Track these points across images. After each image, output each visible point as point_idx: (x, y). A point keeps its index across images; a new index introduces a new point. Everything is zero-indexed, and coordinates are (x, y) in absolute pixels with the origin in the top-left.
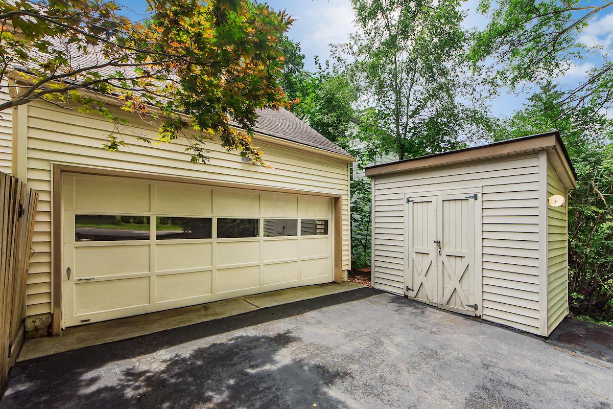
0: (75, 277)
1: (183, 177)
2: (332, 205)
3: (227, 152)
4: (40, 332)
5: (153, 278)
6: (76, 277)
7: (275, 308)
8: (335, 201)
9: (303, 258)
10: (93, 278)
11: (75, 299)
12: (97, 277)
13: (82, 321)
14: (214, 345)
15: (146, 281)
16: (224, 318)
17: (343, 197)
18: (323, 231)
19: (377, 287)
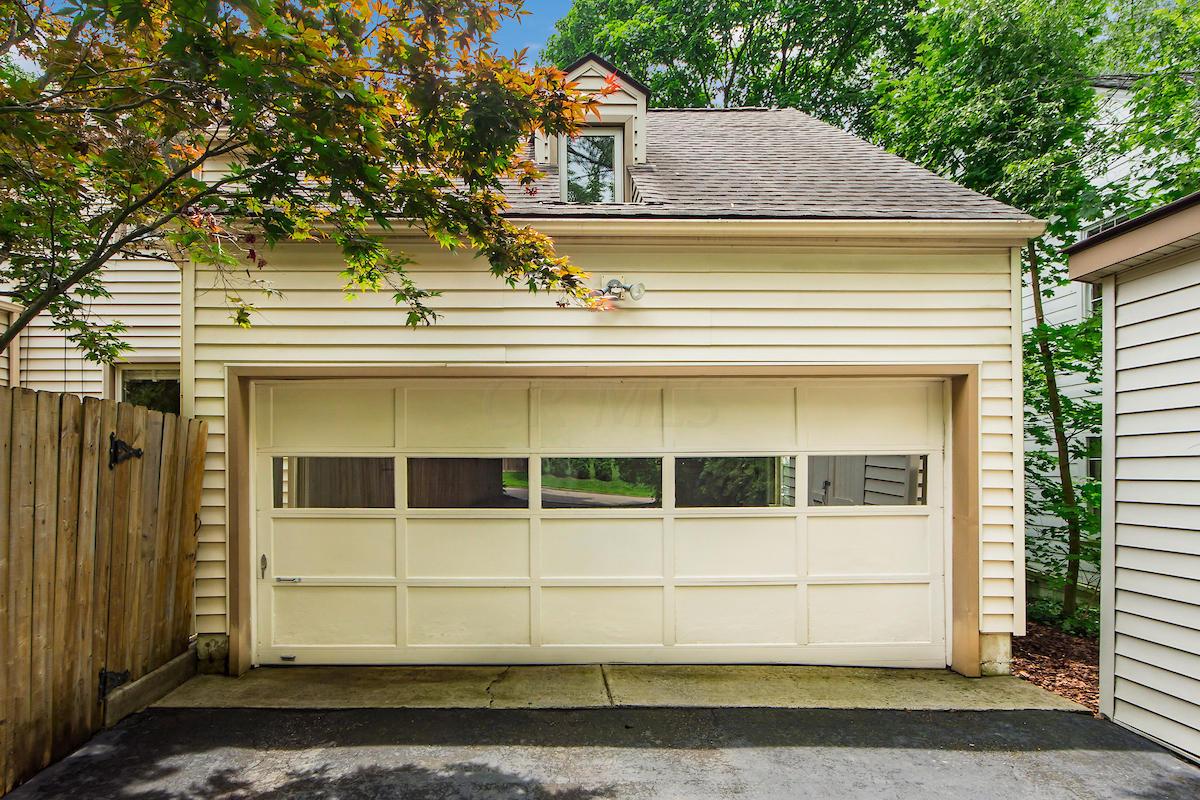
0: (273, 573)
1: (448, 365)
2: (943, 401)
3: (509, 286)
4: (216, 664)
5: (402, 590)
6: (275, 574)
7: (658, 712)
8: (955, 387)
9: (817, 575)
10: (300, 579)
11: (273, 615)
12: (307, 577)
13: (284, 659)
14: (408, 769)
15: (388, 595)
16: (509, 710)
17: (985, 373)
18: (902, 491)
19: (1124, 718)
